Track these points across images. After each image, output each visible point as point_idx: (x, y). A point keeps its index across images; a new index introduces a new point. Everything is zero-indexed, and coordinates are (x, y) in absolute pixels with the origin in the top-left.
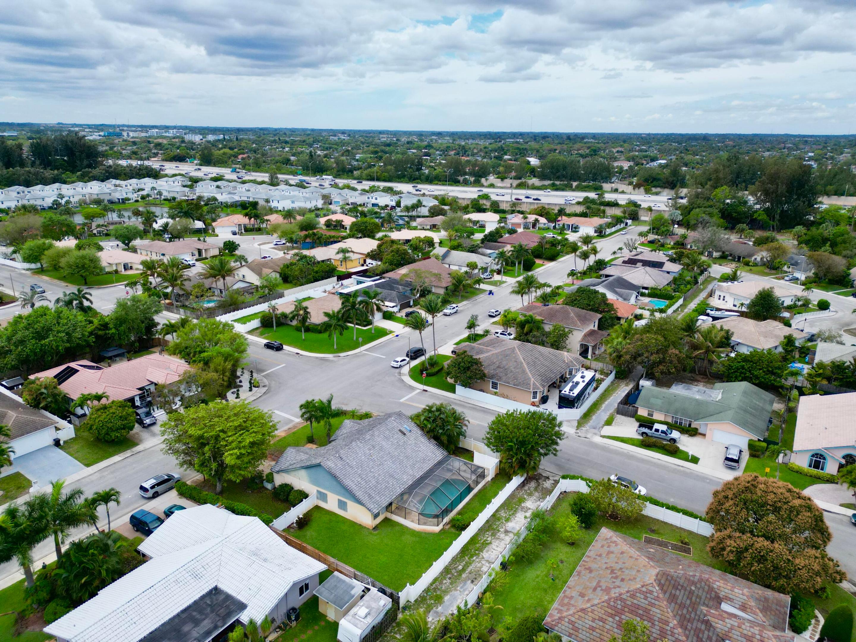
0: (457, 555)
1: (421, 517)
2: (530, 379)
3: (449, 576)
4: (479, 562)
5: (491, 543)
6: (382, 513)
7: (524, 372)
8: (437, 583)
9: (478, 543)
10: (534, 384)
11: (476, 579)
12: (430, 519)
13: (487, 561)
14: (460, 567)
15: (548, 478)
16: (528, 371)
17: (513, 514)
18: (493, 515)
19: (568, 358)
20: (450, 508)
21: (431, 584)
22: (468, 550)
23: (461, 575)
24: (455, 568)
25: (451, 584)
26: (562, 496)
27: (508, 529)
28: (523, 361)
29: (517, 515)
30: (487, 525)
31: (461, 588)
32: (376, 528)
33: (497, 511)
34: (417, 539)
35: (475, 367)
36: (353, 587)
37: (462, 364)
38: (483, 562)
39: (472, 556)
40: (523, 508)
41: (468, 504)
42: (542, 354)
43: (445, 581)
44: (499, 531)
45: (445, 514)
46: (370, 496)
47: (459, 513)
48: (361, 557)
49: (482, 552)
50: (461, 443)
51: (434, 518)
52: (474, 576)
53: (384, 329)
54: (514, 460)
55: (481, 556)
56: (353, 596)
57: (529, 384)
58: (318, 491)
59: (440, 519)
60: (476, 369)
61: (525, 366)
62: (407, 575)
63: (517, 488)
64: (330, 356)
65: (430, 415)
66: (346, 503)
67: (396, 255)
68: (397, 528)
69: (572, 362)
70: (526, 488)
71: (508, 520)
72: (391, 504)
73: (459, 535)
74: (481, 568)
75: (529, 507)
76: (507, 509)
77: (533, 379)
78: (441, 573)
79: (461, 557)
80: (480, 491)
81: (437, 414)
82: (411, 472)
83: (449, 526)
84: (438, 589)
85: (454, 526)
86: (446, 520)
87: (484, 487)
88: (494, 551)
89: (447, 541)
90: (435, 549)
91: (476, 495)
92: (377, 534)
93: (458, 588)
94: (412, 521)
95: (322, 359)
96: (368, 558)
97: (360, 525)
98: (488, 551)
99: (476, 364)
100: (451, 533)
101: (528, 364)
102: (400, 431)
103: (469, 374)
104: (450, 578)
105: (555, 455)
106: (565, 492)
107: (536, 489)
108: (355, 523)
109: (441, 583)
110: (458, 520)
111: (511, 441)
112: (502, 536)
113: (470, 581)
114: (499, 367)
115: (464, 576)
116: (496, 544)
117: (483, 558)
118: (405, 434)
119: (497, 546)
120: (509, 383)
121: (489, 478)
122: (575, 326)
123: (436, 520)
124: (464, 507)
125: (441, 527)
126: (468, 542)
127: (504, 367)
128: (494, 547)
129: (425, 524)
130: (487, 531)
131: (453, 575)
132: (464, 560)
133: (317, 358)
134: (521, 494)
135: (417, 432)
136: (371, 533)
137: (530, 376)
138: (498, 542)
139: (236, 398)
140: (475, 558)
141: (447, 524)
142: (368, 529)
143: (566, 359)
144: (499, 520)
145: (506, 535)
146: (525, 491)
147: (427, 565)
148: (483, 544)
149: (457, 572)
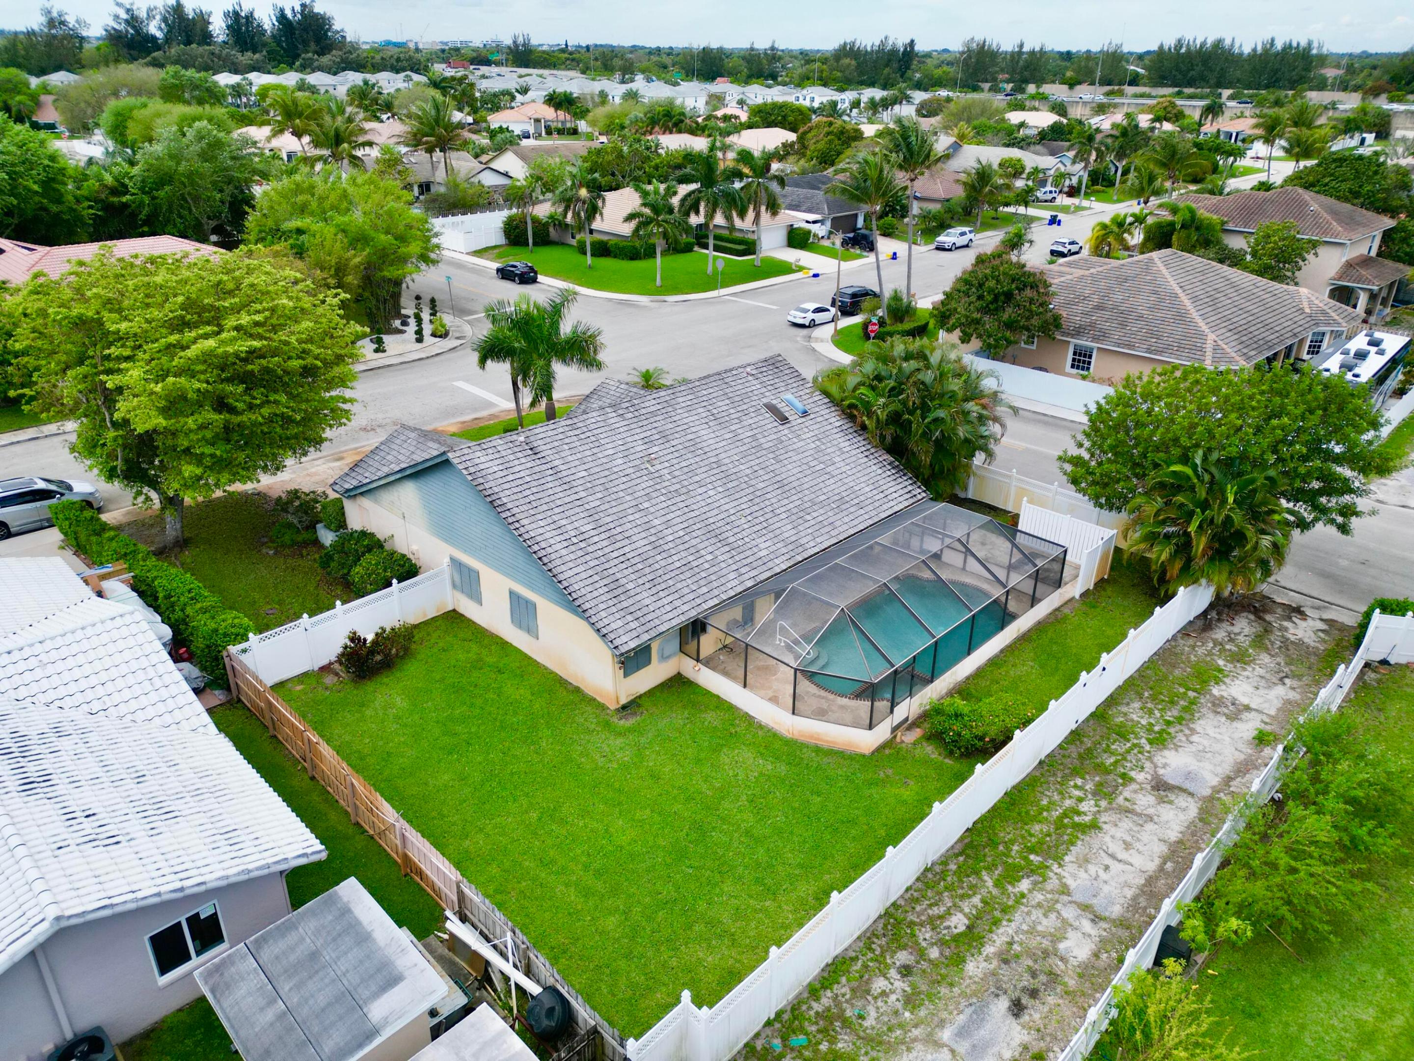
0: (944, 860)
1: (805, 685)
2: (1203, 336)
3: (903, 957)
4: (1048, 909)
5: (1094, 826)
6: (663, 658)
7: (1182, 316)
8: (843, 989)
9: (1036, 819)
10: (1216, 348)
11: (1034, 993)
12: (844, 701)
13: (1086, 908)
14: (958, 922)
15: (1298, 611)
16: (1195, 315)
17: (1180, 720)
18: (1099, 715)
19: (1310, 302)
20: (922, 670)
21: (813, 991)
22: (992, 843)
23: (959, 961)
24: (933, 922)
25: (911, 1001)
26: (1371, 676)
27: (1169, 775)
28: (1179, 291)
29: (1198, 726)
30: (1073, 751)
31: (962, 1034)
32: (629, 708)
33: (1112, 701)
34: (783, 769)
35: (1028, 292)
36: (393, 980)
37: (992, 283)
38: (1069, 913)
39: (1012, 875)
40: (1217, 704)
41: (994, 662)
42: (1233, 285)
43: (879, 984)
44: (1127, 779)
45: (901, 689)
46: (615, 588)
47: (962, 690)
48: (534, 815)
49: (1059, 860)
50: (972, 482)
51: (858, 696)
52: (1026, 981)
53: (785, 262)
54: (1192, 528)
55: (1053, 883)
56: (375, 1032)
57: (1202, 350)
58: (452, 559)
59: (882, 705)
60: (1031, 301)
61: (1187, 303)
62: (711, 923)
63: (1185, 632)
64: (643, 300)
65: (882, 369)
66: (534, 606)
67: (837, 142)
68: (711, 717)
69: (1324, 312)
70: (1220, 634)
71: (1160, 740)
72: (697, 627)
73: (961, 778)
74: (1057, 937)
75: (1245, 700)
76: (1153, 698)
77: (1211, 337)
78: (868, 938)
79: (961, 873)
80: (1040, 627)
81: (909, 366)
82: (788, 532)
83: (917, 733)
84: (846, 1023)
85: (936, 737)
86: (908, 708)
87: (1056, 617)
88: (1115, 867)
89: (908, 793)
90: (853, 822)
91: (1024, 638)
92: (631, 730)
93: (946, 1035)
94: (774, 700)
95: (621, 302)
96: (563, 822)
97: (577, 690)
98: (1084, 862)
99: (1034, 286)
100: (926, 762)
101: (1195, 299)
102: (772, 409)
103: (1008, 314)
104: (906, 971)
105: (1344, 529)
106: (1384, 662)
107: (1259, 641)
108: (562, 682)
109: (862, 990)
110: (958, 716)
111: (1185, 459)
112: (1145, 801)
113: (1003, 1004)
114: (1099, 307)
115: (975, 967)
116: (1119, 833)
117: (1065, 890)
118: (784, 419)
119: (1127, 846)
120: (1130, 346)
121: (1074, 589)
122: (1326, 233)
123: (864, 706)
124: (979, 673)
125: (882, 732)
126: (994, 809)
127: (1115, 307)
128: (1115, 848)
129: (820, 714)
130: (1075, 773)
131: (921, 954)
132: (974, 888)
133: (610, 300)
134: (1201, 651)
135: (834, 420)
136: (607, 725)
137: (1204, 328)
138: (1126, 824)
139: (377, 351)
140: (1024, 885)
141: (907, 725)
142: (603, 707)
143: (1305, 305)
144: (1122, 734)
145: (1161, 801)
146: (1216, 643)
147: (806, 889)
148: (1059, 825)
149: (941, 943)
